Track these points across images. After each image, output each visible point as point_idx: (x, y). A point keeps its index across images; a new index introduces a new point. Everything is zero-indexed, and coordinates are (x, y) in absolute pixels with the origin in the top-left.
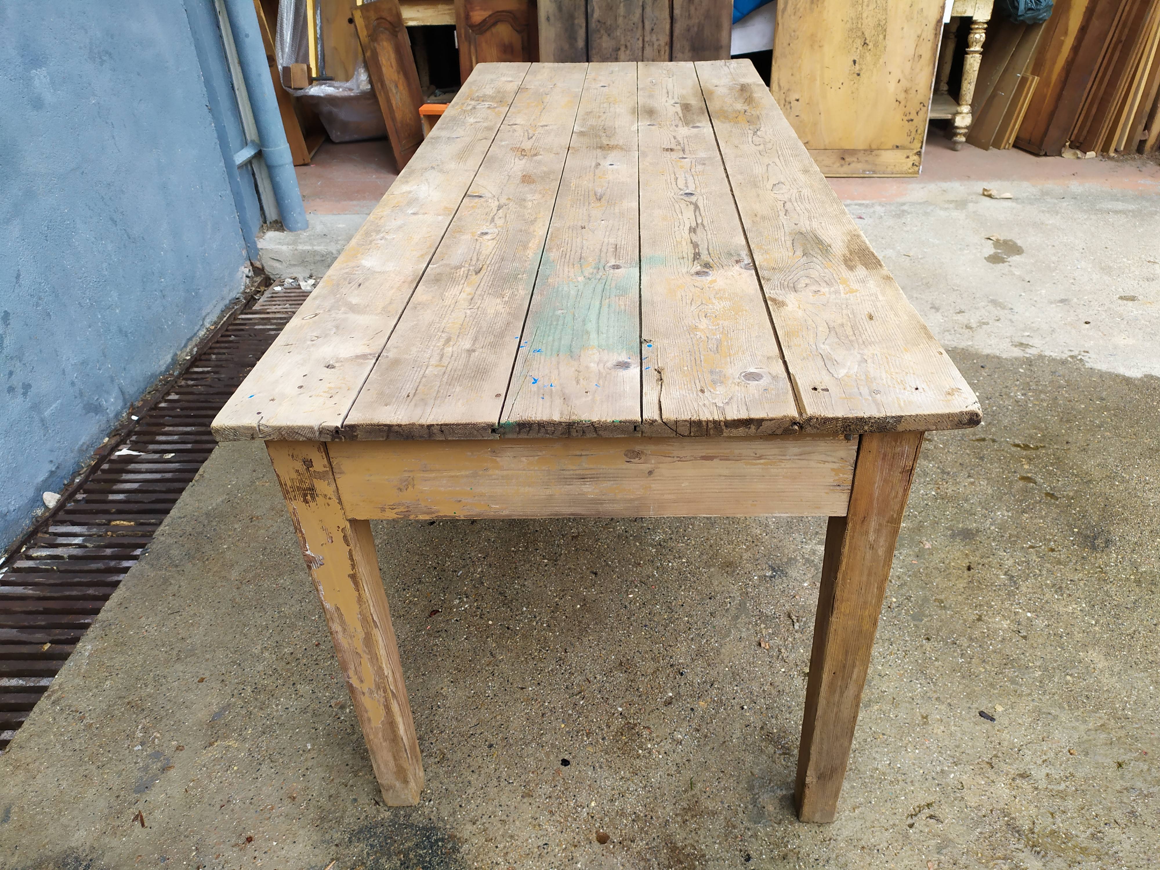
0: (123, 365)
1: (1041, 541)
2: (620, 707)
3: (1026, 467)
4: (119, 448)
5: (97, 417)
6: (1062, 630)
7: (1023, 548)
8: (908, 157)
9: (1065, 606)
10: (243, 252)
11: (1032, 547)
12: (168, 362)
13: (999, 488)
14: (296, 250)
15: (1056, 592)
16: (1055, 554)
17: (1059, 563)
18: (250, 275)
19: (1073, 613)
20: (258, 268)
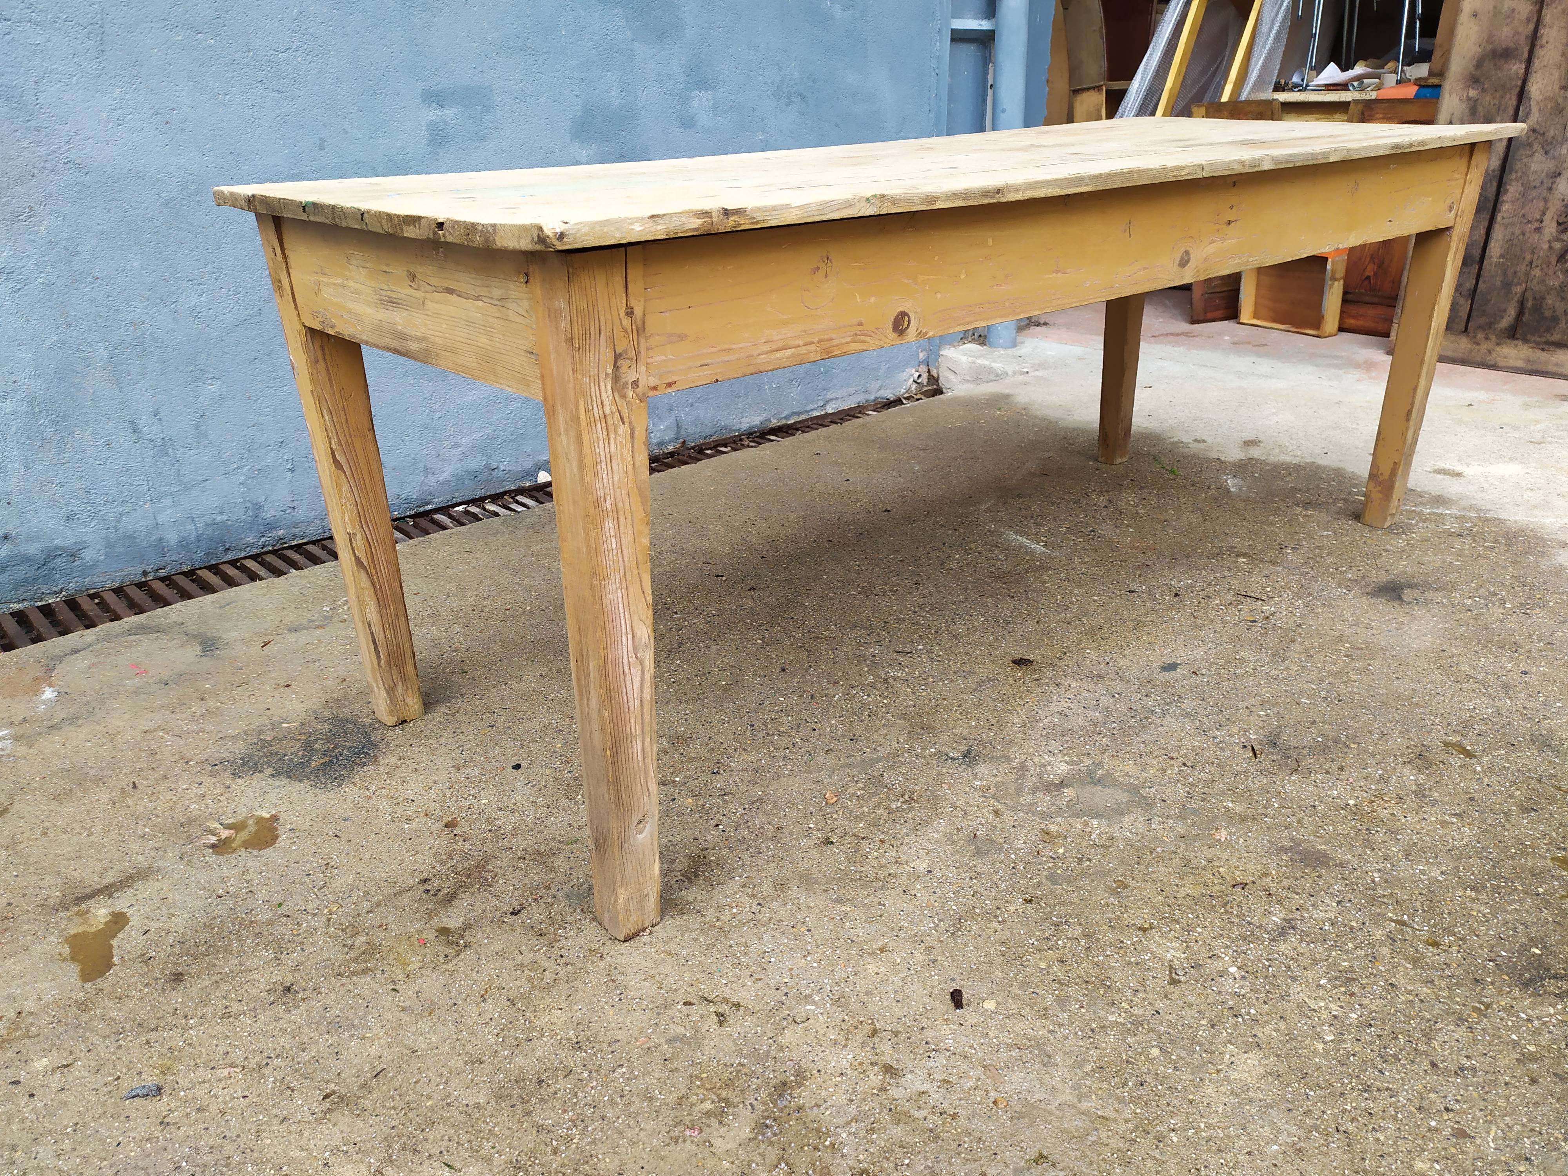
10: (922, 355)
18: (919, 381)
20: (932, 375)
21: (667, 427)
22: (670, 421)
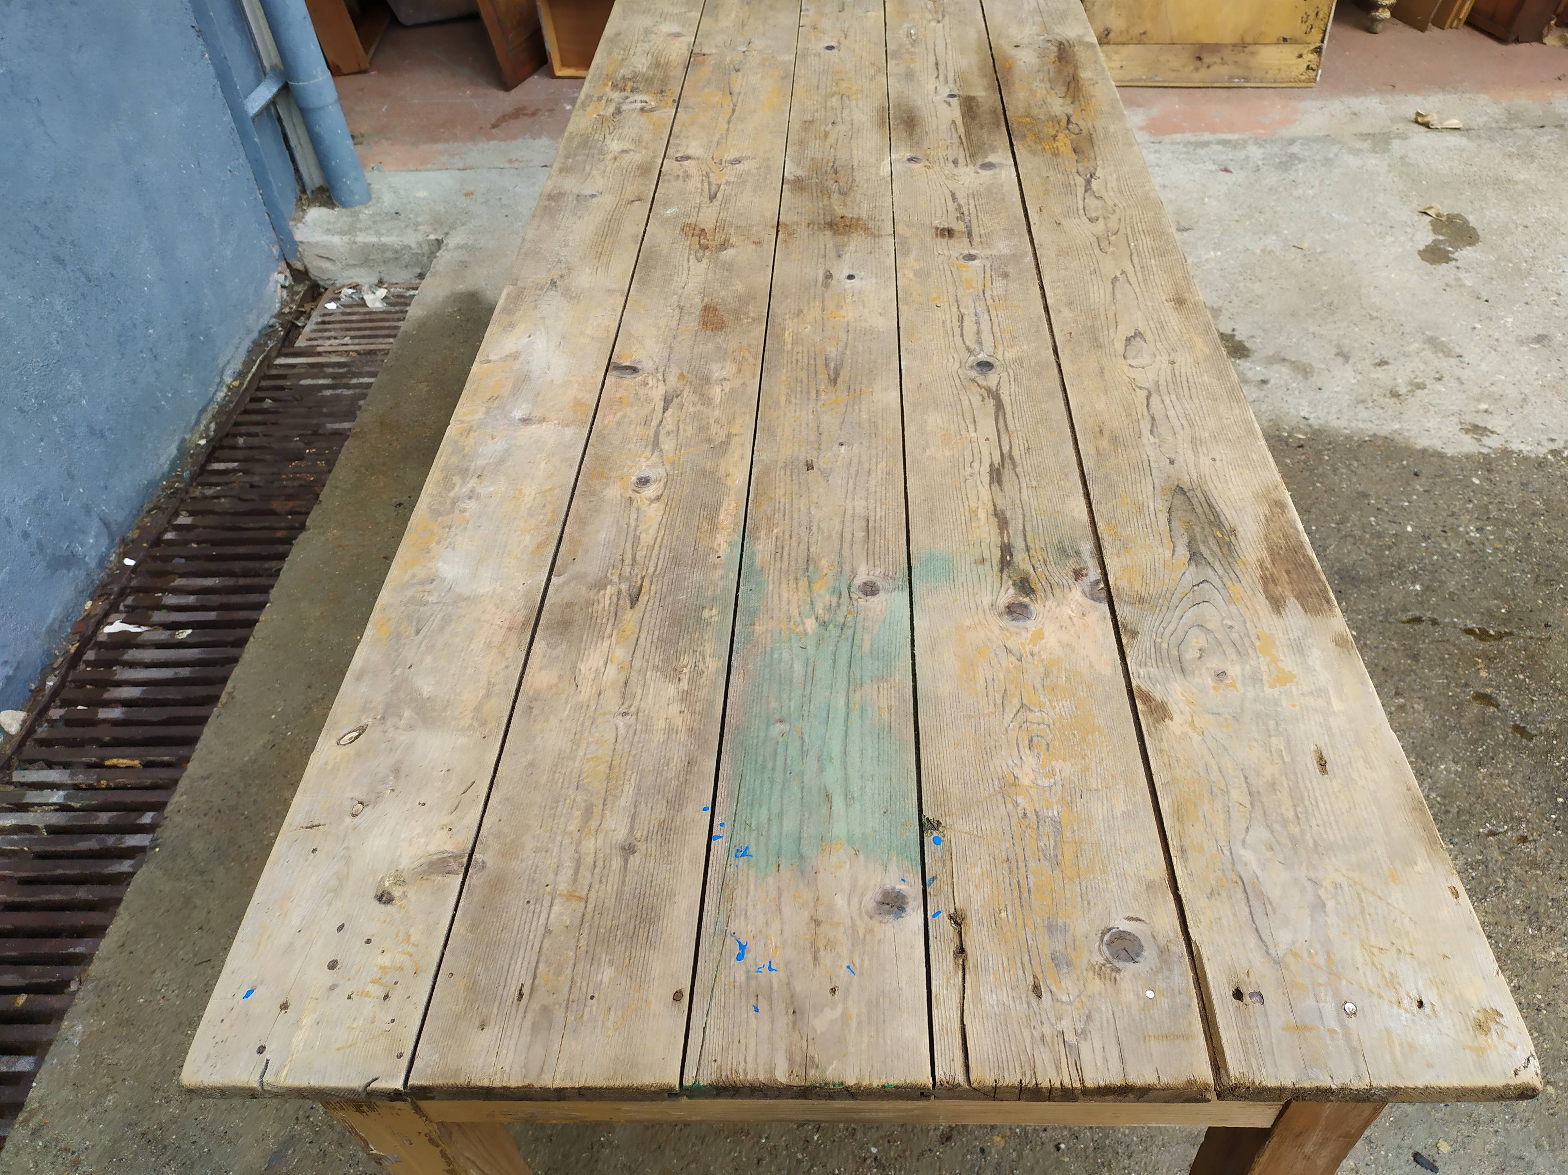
0: (102, 483)
1: (1506, 822)
2: (875, 1146)
3: (1484, 674)
4: (110, 620)
5: (71, 574)
6: (1539, 997)
7: (1478, 835)
8: (1300, 56)
9: (1545, 950)
10: (274, 250)
11: (1492, 833)
12: (172, 456)
13: (1441, 717)
14: (354, 242)
15: (1530, 923)
16: (1528, 848)
17: (1534, 864)
18: (287, 284)
19: (1557, 963)
20: (299, 271)
21: (97, 537)
22: (95, 526)
